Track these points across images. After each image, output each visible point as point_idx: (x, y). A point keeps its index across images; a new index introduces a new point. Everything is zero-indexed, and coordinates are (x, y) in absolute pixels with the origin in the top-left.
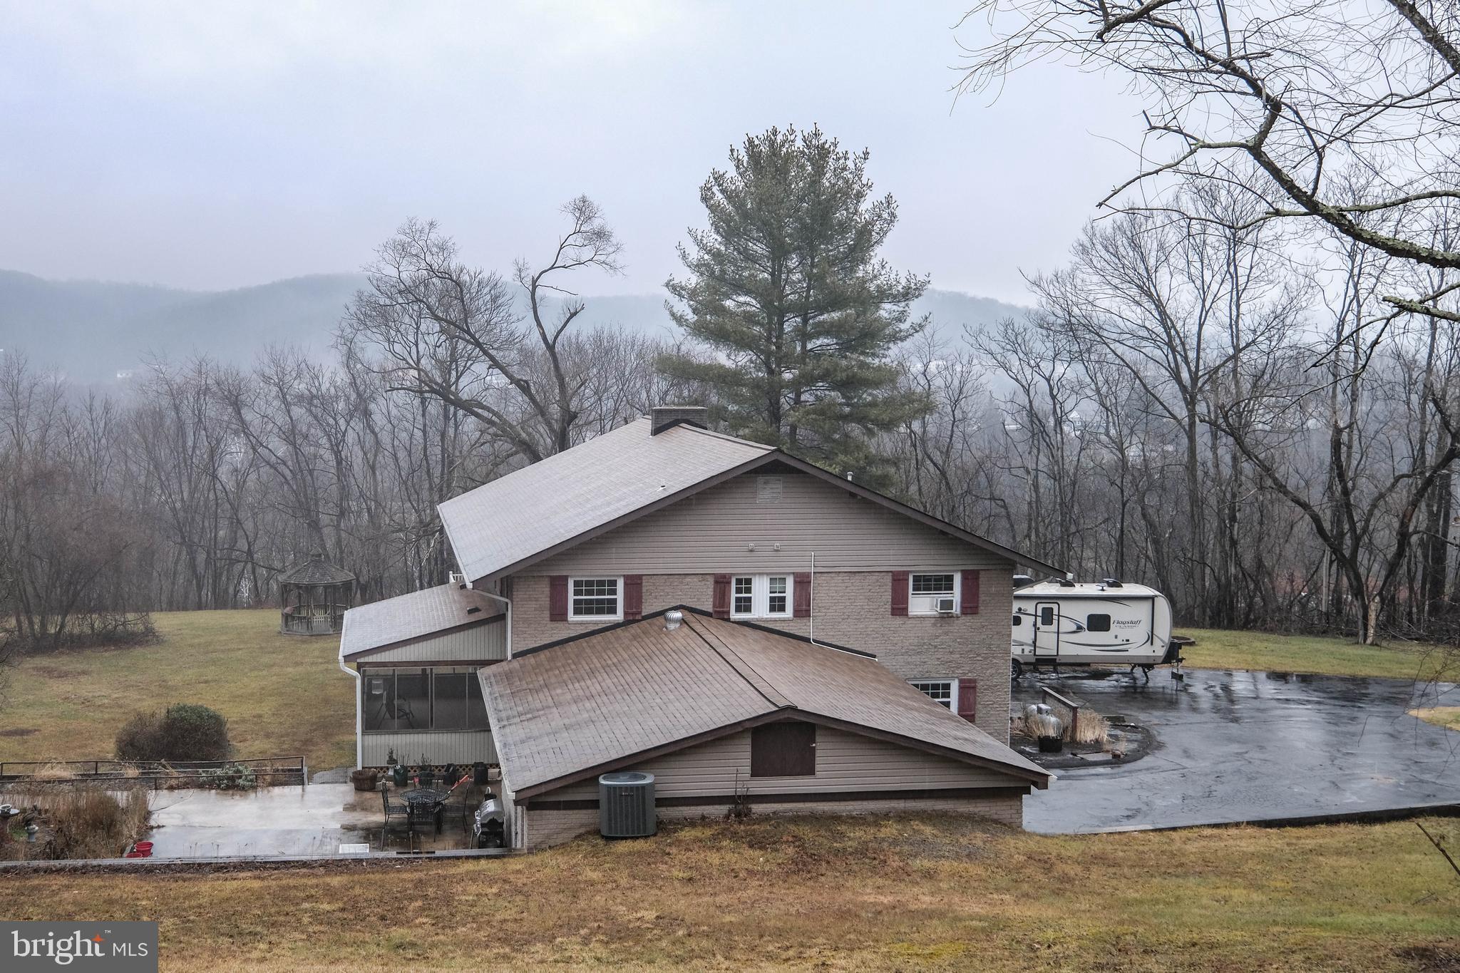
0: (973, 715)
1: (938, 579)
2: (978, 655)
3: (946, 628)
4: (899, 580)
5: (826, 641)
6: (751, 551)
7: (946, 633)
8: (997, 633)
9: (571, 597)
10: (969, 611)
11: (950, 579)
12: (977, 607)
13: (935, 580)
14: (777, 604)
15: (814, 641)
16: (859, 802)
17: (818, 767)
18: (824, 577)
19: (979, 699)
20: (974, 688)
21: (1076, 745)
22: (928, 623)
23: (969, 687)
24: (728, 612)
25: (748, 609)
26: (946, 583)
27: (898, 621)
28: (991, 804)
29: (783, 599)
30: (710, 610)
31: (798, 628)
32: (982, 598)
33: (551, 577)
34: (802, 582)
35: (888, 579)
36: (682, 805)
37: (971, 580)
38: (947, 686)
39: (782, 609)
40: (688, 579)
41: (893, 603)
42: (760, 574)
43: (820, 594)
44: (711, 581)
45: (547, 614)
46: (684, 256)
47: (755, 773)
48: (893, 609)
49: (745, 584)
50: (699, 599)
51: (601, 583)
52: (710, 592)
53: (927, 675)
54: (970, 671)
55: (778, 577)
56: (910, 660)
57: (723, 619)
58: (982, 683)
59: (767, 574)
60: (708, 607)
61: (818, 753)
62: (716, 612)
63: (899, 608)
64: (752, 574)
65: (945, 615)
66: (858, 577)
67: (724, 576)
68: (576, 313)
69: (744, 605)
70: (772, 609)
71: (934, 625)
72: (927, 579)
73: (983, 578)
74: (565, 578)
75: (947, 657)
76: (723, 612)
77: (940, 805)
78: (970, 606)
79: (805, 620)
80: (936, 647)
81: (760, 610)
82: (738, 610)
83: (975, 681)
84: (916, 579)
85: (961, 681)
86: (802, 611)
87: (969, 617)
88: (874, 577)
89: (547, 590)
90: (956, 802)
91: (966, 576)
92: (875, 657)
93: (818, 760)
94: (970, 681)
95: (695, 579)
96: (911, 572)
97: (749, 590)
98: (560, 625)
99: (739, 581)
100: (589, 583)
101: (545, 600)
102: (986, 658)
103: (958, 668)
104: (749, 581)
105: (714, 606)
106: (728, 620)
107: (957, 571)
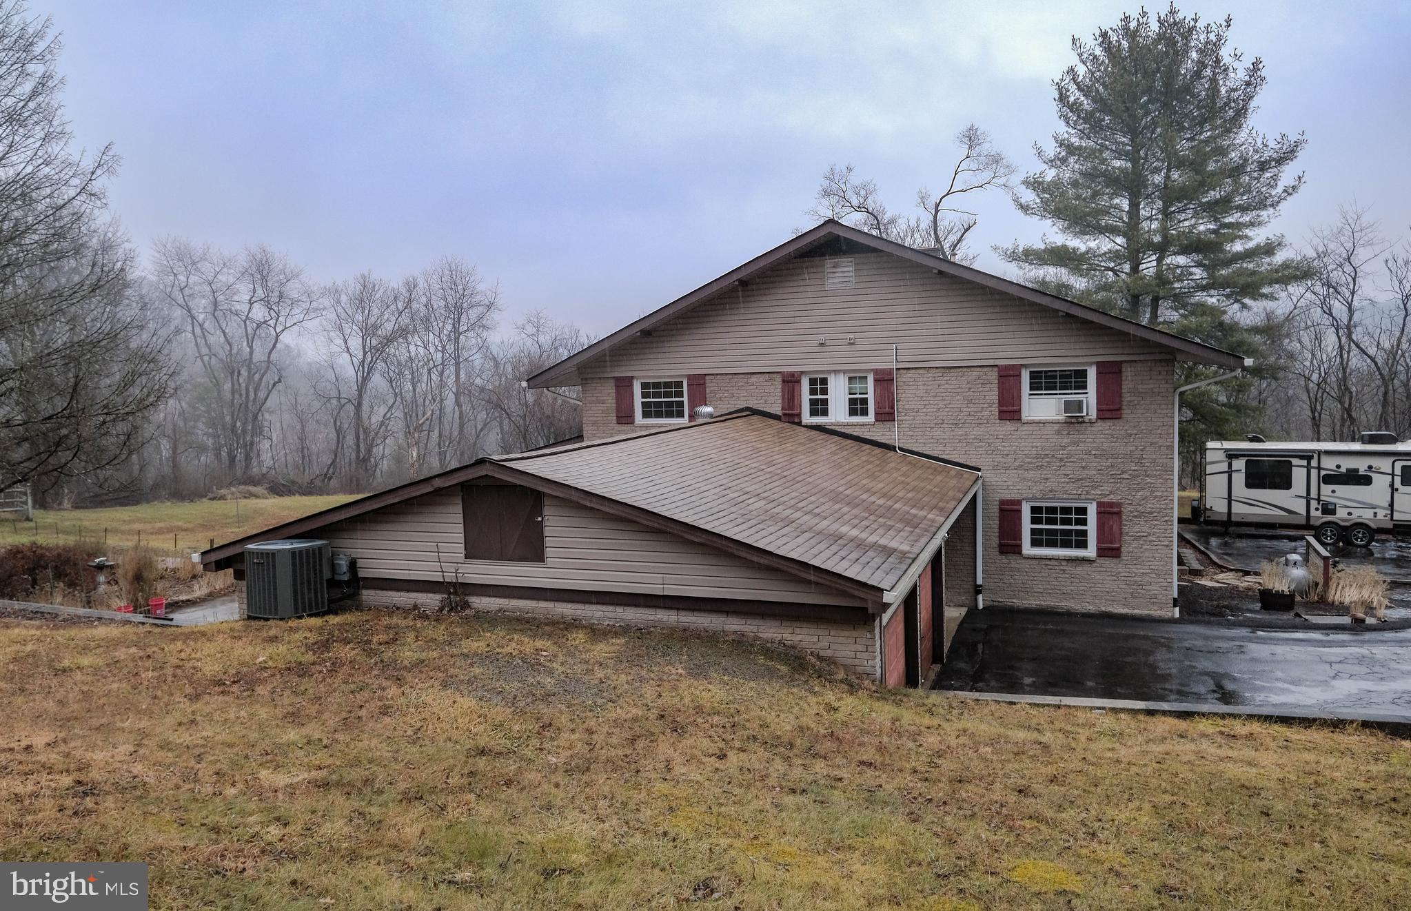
0: (1118, 549)
1: (1065, 375)
2: (1124, 472)
3: (1075, 437)
4: (1008, 376)
5: (915, 449)
6: (822, 345)
7: (1076, 444)
8: (1152, 444)
9: (638, 400)
10: (1108, 415)
11: (1082, 374)
12: (1120, 409)
13: (1061, 377)
14: (857, 406)
15: (901, 449)
16: (611, 608)
17: (548, 552)
18: (911, 374)
19: (1125, 529)
20: (1119, 513)
21: (1324, 605)
22: (1049, 431)
23: (1109, 513)
24: (799, 415)
25: (825, 413)
26: (1076, 380)
27: (1009, 426)
28: (819, 632)
29: (864, 401)
30: (779, 413)
31: (881, 433)
32: (1127, 397)
33: (618, 379)
34: (884, 379)
35: (993, 376)
36: (391, 589)
37: (1110, 373)
38: (1083, 511)
39: (864, 412)
40: (754, 379)
41: (1000, 404)
42: (835, 372)
43: (908, 395)
44: (778, 381)
45: (613, 417)
46: (1040, 153)
47: (471, 553)
48: (1001, 412)
49: (820, 385)
50: (766, 401)
51: (667, 385)
52: (779, 392)
53: (1051, 495)
54: (1111, 492)
55: (858, 375)
56: (1026, 475)
57: (794, 423)
58: (1130, 508)
59: (845, 372)
60: (777, 409)
61: (548, 531)
62: (785, 415)
63: (1009, 410)
64: (829, 372)
65: (1074, 419)
66: (954, 373)
67: (792, 374)
68: (970, 227)
69: (820, 407)
70: (853, 412)
71: (1058, 432)
72: (1050, 375)
73: (1128, 373)
74: (630, 379)
75: (1079, 474)
76: (792, 415)
77: (734, 625)
78: (1110, 409)
79: (888, 425)
80: (1061, 460)
81: (838, 413)
82: (814, 413)
83: (1119, 505)
84: (1034, 375)
85: (1099, 505)
86: (886, 415)
87: (1108, 423)
88: (974, 373)
89: (613, 392)
90: (761, 622)
91: (1104, 370)
92: (979, 470)
93: (548, 541)
94: (1111, 505)
95: (762, 378)
96: (1025, 366)
97: (824, 391)
98: (626, 428)
99: (813, 381)
100: (657, 385)
101: (611, 402)
102: (1134, 477)
103: (1094, 488)
104: (824, 381)
105: (783, 409)
106: (799, 424)
107: (1090, 364)
